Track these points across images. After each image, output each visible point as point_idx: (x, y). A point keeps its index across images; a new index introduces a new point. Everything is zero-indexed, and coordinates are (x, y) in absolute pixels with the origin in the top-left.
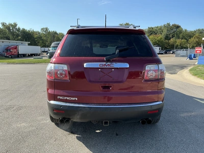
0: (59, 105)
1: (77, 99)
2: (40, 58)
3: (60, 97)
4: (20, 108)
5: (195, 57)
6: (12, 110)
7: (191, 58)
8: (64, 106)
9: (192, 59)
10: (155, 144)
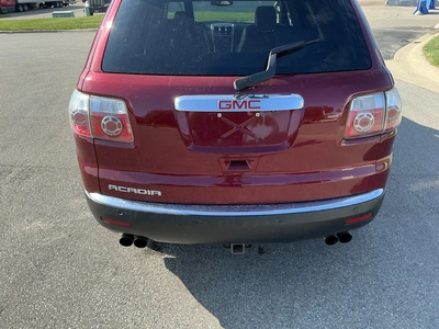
0: (115, 208)
1: (159, 194)
2: (69, 15)
3: (116, 188)
4: (26, 173)
5: (432, 7)
6: (8, 179)
7: (423, 11)
8: (128, 211)
9: (427, 13)
10: (354, 279)
